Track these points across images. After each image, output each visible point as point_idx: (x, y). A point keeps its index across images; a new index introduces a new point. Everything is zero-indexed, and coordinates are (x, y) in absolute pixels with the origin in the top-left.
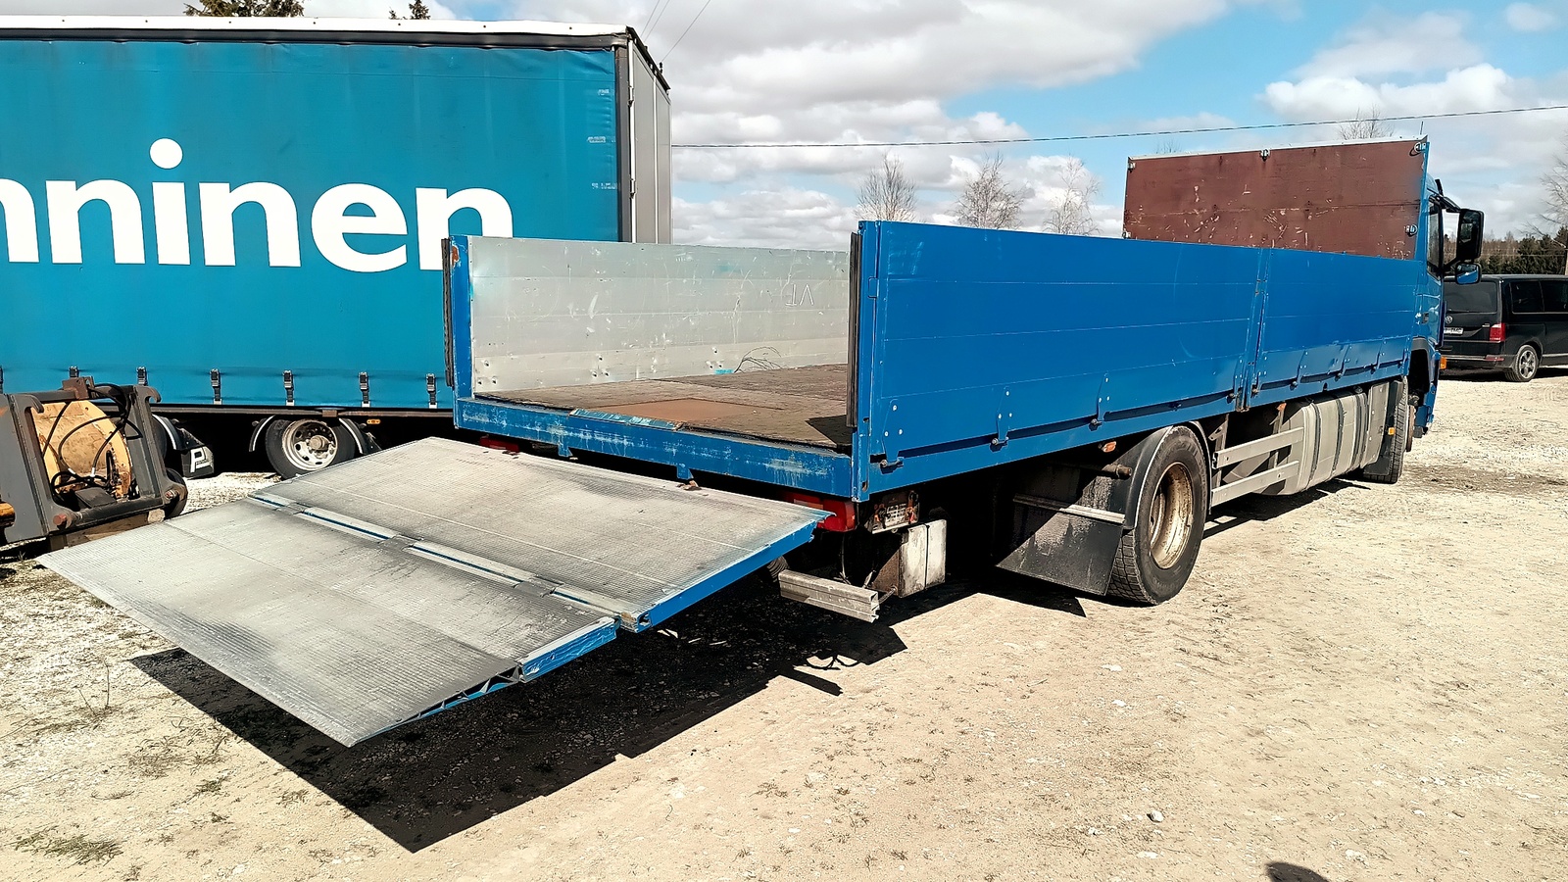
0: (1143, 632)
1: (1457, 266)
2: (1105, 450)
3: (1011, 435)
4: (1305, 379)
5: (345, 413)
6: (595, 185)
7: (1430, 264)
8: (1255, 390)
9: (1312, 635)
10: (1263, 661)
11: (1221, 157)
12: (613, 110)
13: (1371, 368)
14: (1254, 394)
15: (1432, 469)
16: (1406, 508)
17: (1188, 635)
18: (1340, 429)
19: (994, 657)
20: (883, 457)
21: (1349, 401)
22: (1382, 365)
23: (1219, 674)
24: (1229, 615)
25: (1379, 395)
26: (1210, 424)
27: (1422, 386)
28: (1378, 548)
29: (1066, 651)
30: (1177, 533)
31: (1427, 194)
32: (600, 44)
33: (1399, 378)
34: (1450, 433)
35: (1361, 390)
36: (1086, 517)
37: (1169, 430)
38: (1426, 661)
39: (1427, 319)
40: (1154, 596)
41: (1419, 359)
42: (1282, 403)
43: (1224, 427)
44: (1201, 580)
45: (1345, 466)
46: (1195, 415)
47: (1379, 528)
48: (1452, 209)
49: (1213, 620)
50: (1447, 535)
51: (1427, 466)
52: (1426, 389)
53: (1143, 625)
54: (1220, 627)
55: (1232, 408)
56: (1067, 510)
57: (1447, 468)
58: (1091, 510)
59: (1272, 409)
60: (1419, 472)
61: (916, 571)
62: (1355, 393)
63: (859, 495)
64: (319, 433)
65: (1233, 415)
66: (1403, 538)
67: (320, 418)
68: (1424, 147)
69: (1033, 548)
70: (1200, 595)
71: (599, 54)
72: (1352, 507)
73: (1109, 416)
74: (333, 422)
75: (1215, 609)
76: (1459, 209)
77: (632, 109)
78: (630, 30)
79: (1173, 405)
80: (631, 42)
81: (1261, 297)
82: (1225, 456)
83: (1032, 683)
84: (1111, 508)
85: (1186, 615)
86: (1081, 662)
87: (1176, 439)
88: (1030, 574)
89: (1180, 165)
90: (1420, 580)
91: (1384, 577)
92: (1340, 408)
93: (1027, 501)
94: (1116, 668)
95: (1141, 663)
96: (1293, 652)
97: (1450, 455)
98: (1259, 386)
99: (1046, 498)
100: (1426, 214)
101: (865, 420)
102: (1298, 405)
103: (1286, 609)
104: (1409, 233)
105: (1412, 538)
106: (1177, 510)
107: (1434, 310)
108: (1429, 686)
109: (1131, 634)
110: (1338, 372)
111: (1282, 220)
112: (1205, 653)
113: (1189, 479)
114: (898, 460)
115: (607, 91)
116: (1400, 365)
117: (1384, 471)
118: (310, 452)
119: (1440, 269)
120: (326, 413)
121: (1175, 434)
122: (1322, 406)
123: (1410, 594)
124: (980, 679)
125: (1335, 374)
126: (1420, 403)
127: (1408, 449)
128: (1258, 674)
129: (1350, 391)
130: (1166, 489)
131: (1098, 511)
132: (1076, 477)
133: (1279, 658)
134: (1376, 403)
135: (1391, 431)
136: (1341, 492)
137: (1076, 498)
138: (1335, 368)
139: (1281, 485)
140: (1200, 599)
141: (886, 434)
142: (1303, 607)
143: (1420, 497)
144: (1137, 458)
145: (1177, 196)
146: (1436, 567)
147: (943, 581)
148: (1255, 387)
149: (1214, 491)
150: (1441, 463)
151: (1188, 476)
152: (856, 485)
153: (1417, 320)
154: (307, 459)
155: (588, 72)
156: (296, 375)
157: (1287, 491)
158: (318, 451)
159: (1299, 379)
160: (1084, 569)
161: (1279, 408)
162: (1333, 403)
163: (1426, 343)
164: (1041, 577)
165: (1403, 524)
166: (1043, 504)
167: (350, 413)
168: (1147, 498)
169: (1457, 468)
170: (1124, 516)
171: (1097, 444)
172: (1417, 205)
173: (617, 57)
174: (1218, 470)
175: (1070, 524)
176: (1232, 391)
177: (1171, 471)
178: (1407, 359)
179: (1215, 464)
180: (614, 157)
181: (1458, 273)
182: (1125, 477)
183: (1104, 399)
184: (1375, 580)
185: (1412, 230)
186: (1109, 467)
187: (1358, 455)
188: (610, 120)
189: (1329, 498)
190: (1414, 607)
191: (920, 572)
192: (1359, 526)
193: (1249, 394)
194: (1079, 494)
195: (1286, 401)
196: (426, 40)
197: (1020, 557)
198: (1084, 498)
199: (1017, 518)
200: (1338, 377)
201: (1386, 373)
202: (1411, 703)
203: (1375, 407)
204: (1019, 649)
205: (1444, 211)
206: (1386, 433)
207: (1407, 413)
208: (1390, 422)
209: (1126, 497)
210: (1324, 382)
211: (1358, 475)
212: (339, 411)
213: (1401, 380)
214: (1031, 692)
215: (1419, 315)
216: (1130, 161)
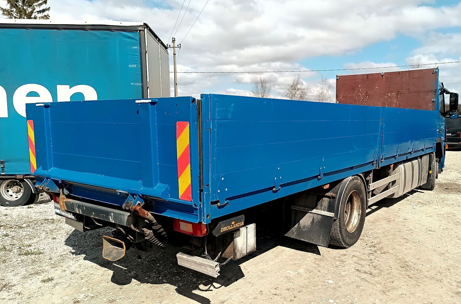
0: (343, 262)
1: (450, 113)
2: (325, 188)
3: (282, 186)
4: (400, 155)
5: (26, 177)
6: (132, 84)
7: (440, 112)
8: (382, 160)
9: (407, 260)
10: (389, 274)
11: (368, 75)
12: (139, 55)
13: (423, 150)
14: (381, 162)
15: (445, 184)
16: (438, 200)
17: (360, 262)
18: (413, 172)
19: (281, 279)
20: (218, 202)
21: (415, 162)
22: (426, 149)
23: (372, 282)
24: (376, 252)
25: (426, 159)
26: (367, 174)
27: (440, 155)
28: (429, 218)
29: (312, 273)
30: (356, 217)
31: (439, 88)
32: (133, 29)
33: (432, 153)
34: (450, 170)
35: (419, 158)
36: (319, 214)
37: (350, 178)
38: (452, 270)
39: (441, 131)
40: (347, 244)
41: (439, 145)
42: (392, 164)
43: (371, 175)
44: (365, 235)
45: (415, 185)
46: (360, 171)
47: (429, 209)
48: (448, 93)
49: (370, 254)
50: (454, 211)
51: (443, 183)
52: (442, 156)
53: (343, 258)
54: (372, 257)
55: (374, 167)
56: (312, 212)
57: (450, 184)
58: (321, 212)
59: (388, 167)
60: (441, 185)
61: (242, 248)
62: (417, 159)
63: (205, 221)
64: (17, 185)
65: (375, 171)
66: (438, 213)
67: (16, 179)
68: (437, 71)
69: (299, 227)
70: (365, 242)
71: (133, 33)
72: (419, 200)
73: (325, 175)
74: (22, 180)
75: (370, 248)
76: (450, 93)
77: (147, 54)
78: (145, 24)
79: (352, 168)
80: (146, 29)
81: (382, 125)
82: (373, 186)
83: (296, 292)
84: (329, 210)
85: (360, 252)
86: (317, 279)
87: (353, 181)
88: (298, 239)
89: (354, 77)
90: (446, 232)
91: (432, 231)
92: (412, 165)
93: (297, 208)
94: (331, 282)
95: (341, 278)
96: (400, 269)
97: (451, 179)
98: (383, 159)
99: (304, 207)
100: (438, 95)
101: (207, 185)
102: (398, 164)
103: (397, 247)
104: (433, 101)
105: (441, 213)
106: (355, 209)
107: (443, 127)
108: (454, 284)
109: (338, 263)
110: (411, 152)
111: (390, 97)
112: (367, 271)
113: (359, 196)
114: (226, 202)
115: (136, 47)
116: (432, 148)
117: (429, 186)
118: (13, 193)
119: (444, 114)
120: (18, 177)
121: (353, 179)
122: (406, 164)
123: (443, 238)
124: (273, 291)
125: (410, 153)
126: (440, 161)
127: (437, 178)
128: (387, 281)
129: (416, 158)
130: (351, 200)
131: (324, 212)
132: (315, 198)
133: (395, 272)
134: (425, 162)
135: (431, 172)
136: (414, 194)
137: (315, 207)
138: (410, 151)
139: (393, 195)
140: (365, 244)
141: (219, 191)
142: (404, 246)
143: (442, 196)
144: (338, 190)
145: (353, 89)
146: (451, 226)
147: (255, 250)
148: (382, 159)
149: (369, 199)
150: (448, 182)
151: (359, 195)
152: (204, 216)
153: (437, 132)
154: (12, 196)
155: (128, 40)
156: (5, 162)
157: (395, 196)
158: (17, 193)
159: (397, 155)
160: (319, 236)
161: (391, 166)
162: (410, 163)
163: (440, 140)
164: (302, 240)
165: (437, 207)
166: (303, 209)
167: (28, 177)
168: (343, 206)
169: (454, 184)
170: (334, 214)
171: (322, 185)
172: (436, 91)
173: (140, 34)
174: (370, 191)
175: (313, 217)
176: (374, 161)
177: (353, 193)
178: (435, 146)
179: (369, 189)
180: (140, 73)
181: (450, 115)
182: (334, 198)
183: (323, 168)
184: (430, 232)
185: (434, 100)
186: (327, 194)
187: (420, 181)
188: (137, 58)
189: (410, 197)
190: (445, 244)
191: (244, 248)
192: (421, 209)
193: (380, 162)
194: (316, 205)
195: (393, 164)
196: (61, 27)
197: (294, 231)
198: (319, 207)
199: (293, 215)
200: (411, 154)
201: (428, 151)
202: (449, 292)
203: (425, 164)
204: (292, 274)
205: (445, 93)
206: (429, 173)
207: (436, 165)
208: (430, 169)
209: (335, 205)
210: (406, 156)
211: (420, 188)
212: (24, 176)
213: (433, 154)
214: (295, 297)
215: (438, 130)
216: (337, 76)
